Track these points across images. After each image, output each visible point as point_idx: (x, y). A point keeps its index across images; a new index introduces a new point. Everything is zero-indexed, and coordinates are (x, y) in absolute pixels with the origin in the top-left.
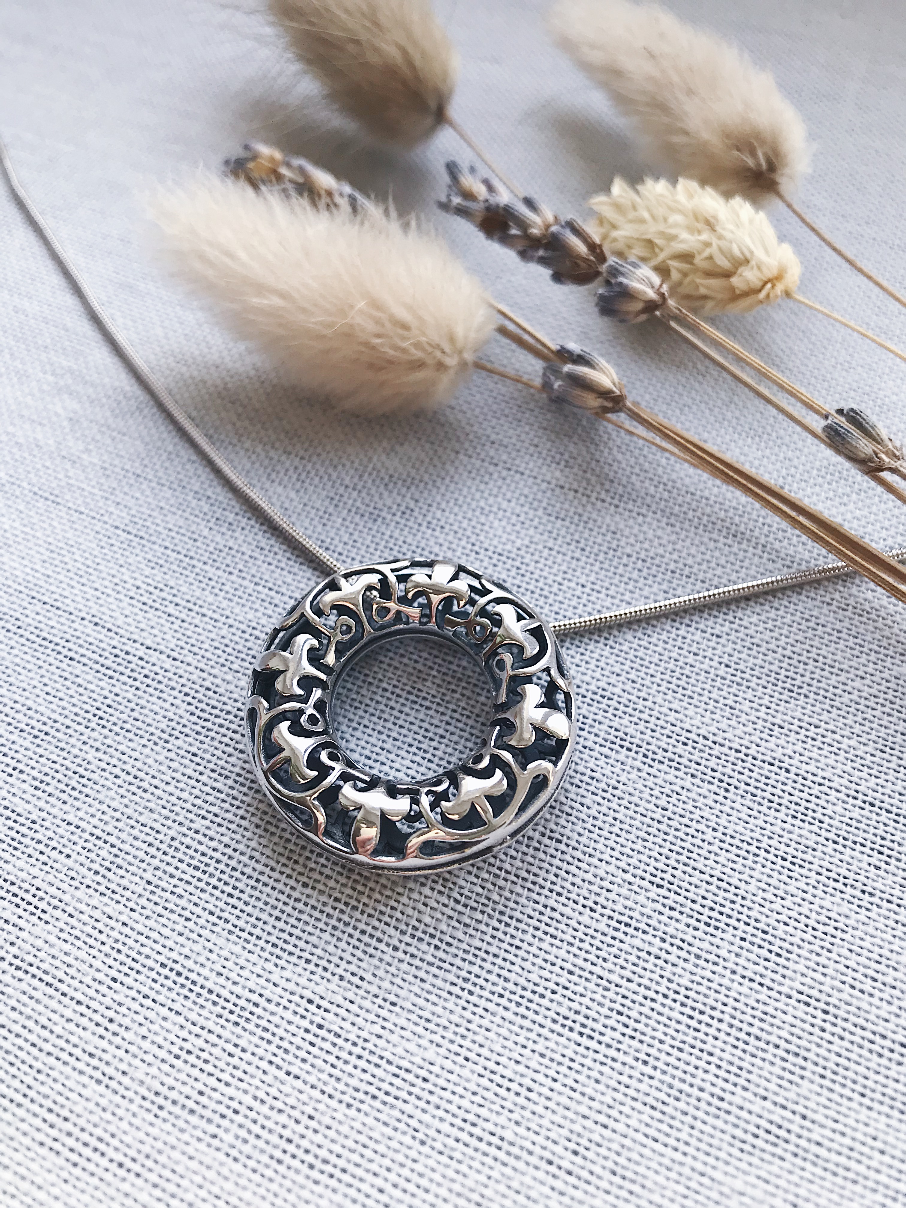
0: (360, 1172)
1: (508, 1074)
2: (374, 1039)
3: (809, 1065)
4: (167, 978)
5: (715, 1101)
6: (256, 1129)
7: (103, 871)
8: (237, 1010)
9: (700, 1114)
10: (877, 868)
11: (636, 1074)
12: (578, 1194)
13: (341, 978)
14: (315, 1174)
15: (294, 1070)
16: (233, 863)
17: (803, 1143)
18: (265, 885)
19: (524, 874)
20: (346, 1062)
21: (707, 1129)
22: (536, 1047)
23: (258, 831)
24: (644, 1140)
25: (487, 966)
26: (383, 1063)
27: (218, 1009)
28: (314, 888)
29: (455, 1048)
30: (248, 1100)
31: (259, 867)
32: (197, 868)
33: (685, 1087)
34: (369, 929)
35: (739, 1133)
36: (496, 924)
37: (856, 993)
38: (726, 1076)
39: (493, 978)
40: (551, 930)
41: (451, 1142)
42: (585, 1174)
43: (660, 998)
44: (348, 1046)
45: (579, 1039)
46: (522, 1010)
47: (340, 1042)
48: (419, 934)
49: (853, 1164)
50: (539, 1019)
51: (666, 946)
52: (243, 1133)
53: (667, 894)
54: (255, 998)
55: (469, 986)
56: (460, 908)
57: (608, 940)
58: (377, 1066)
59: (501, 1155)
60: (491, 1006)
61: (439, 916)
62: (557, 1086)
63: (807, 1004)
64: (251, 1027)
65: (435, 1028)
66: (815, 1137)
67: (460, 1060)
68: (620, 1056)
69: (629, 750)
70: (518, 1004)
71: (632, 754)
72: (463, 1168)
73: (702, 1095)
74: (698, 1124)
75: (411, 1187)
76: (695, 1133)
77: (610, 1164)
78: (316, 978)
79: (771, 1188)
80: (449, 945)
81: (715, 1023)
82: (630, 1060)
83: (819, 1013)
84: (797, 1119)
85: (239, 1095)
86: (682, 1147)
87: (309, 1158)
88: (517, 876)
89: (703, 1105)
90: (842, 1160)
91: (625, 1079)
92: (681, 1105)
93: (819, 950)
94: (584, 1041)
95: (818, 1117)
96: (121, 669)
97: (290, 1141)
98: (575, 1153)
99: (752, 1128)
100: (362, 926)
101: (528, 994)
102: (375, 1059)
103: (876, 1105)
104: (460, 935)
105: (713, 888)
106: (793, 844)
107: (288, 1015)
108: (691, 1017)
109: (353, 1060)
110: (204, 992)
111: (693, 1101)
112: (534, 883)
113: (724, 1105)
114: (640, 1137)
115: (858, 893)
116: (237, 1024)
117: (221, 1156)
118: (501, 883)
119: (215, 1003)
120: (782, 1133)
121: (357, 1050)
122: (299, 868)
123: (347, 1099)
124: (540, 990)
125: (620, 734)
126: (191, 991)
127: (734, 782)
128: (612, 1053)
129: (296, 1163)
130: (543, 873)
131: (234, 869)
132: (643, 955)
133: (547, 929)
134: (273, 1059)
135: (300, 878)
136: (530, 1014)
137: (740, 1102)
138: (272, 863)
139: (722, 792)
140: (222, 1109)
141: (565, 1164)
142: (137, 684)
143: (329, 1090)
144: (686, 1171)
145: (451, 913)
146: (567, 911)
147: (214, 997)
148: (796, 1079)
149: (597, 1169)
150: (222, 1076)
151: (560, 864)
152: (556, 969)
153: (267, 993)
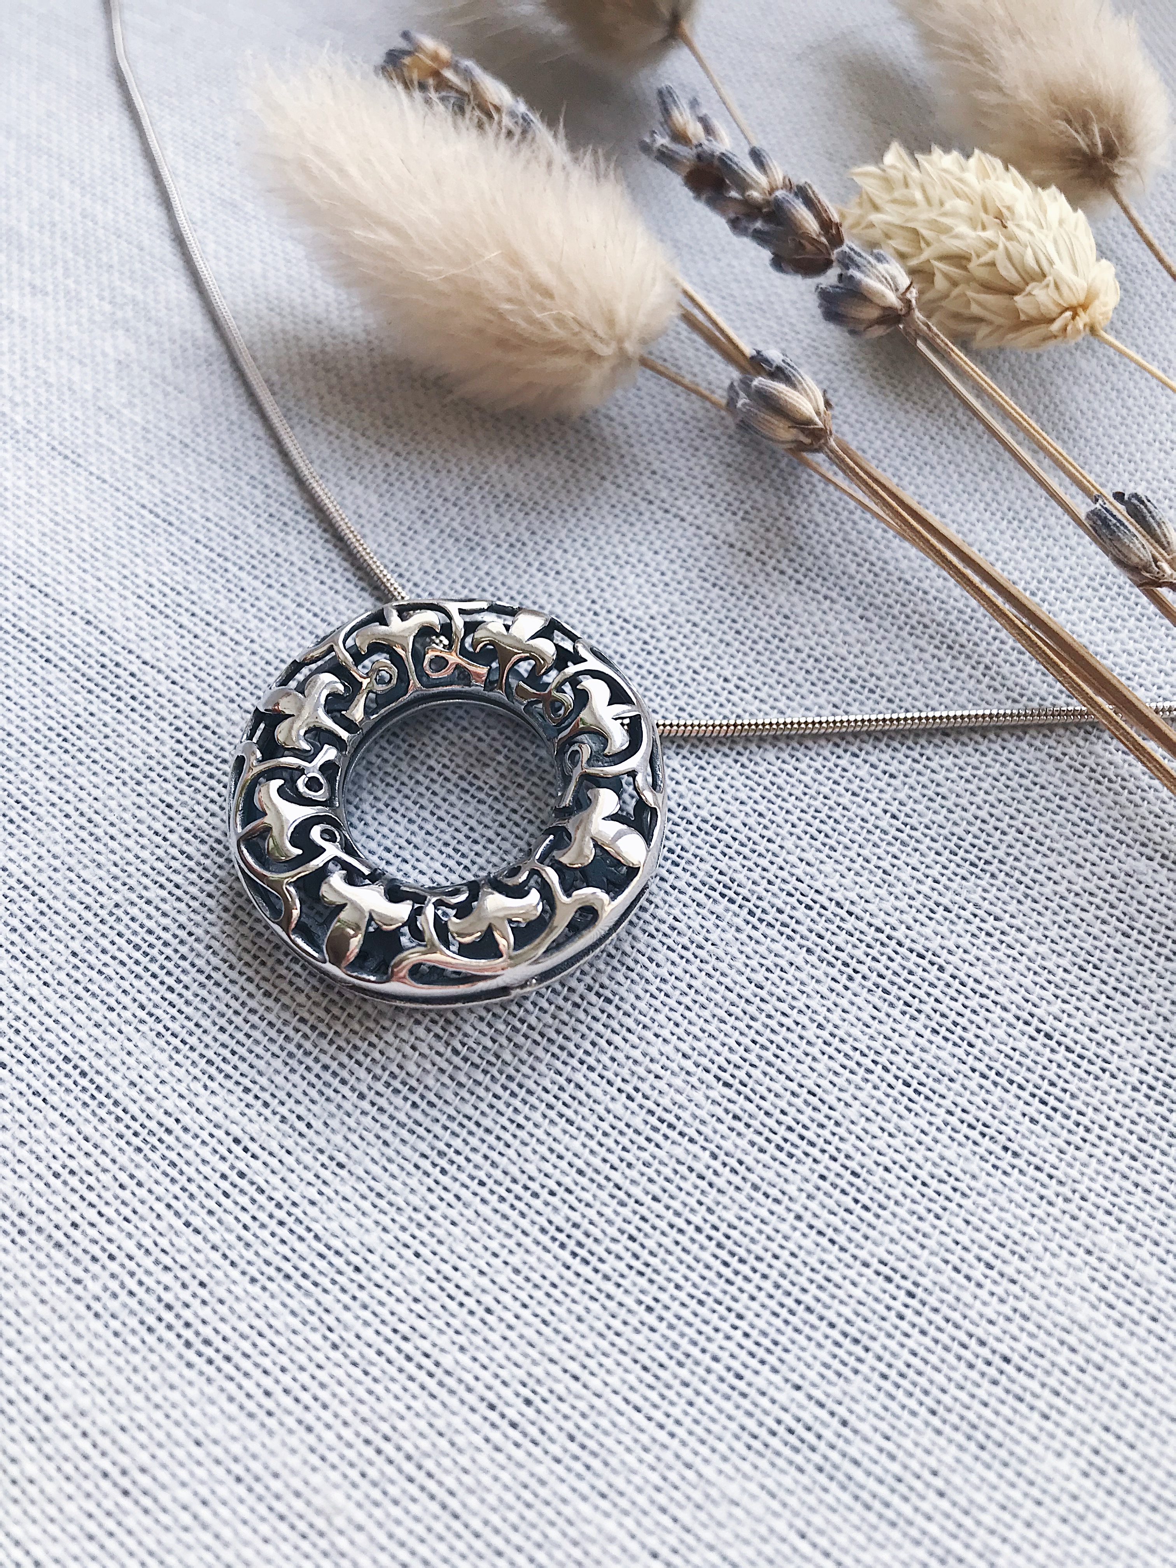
0: (246, 1365)
1: (466, 1284)
2: (304, 1204)
3: (869, 1358)
4: (67, 1075)
5: (730, 1377)
6: (132, 1284)
7: (21, 929)
8: (144, 1133)
9: (706, 1390)
10: (1033, 1121)
11: (634, 1321)
12: (519, 1454)
13: (283, 1119)
14: (190, 1355)
15: (196, 1222)
16: (184, 950)
17: (834, 1456)
18: (217, 984)
19: (552, 1034)
20: (263, 1226)
21: (710, 1410)
22: (511, 1259)
23: (224, 915)
24: (623, 1406)
25: (474, 1142)
26: (309, 1237)
27: (120, 1127)
28: (277, 1000)
29: (405, 1237)
30: (130, 1246)
31: (215, 961)
32: (137, 947)
33: (695, 1352)
34: (334, 1065)
35: (751, 1424)
36: (499, 1091)
37: (960, 1278)
38: (754, 1348)
39: (477, 1158)
40: (569, 1113)
41: (371, 1354)
42: (533, 1431)
43: (690, 1230)
44: (270, 1206)
45: (569, 1260)
46: (504, 1208)
47: (261, 1199)
48: (396, 1084)
49: (895, 1500)
50: (524, 1224)
51: (717, 1165)
52: (114, 1285)
53: (734, 1096)
54: (170, 1122)
55: (443, 1163)
56: (457, 1060)
57: (641, 1141)
58: (301, 1239)
59: (431, 1384)
60: (465, 1194)
61: (428, 1066)
62: (526, 1314)
63: (889, 1279)
64: (155, 1157)
65: (387, 1207)
66: (853, 1451)
67: (408, 1254)
68: (618, 1294)
69: (732, 901)
70: (502, 1199)
71: (735, 907)
72: (379, 1389)
73: (714, 1365)
74: (700, 1401)
75: (306, 1398)
76: (693, 1411)
77: (569, 1426)
78: (251, 1113)
79: (775, 1505)
80: (431, 1104)
81: (756, 1278)
82: (629, 1301)
83: (901, 1295)
84: (835, 1422)
85: (120, 1238)
86: (670, 1424)
87: (188, 1334)
88: (542, 1035)
89: (712, 1379)
90: (883, 1491)
91: (617, 1324)
92: (684, 1373)
93: (923, 1213)
94: (576, 1264)
95: (865, 1428)
96: (105, 683)
97: (169, 1307)
98: (528, 1402)
99: (770, 1422)
100: (325, 1059)
101: (518, 1189)
102: (300, 1230)
103: (947, 1429)
104: (448, 1095)
105: (798, 1102)
106: (924, 1066)
107: (205, 1152)
108: (726, 1264)
109: (273, 1225)
110: (109, 1103)
111: (700, 1371)
112: (562, 1048)
113: (741, 1385)
114: (617, 1401)
115: (997, 1149)
116: (139, 1150)
117: (80, 1307)
118: (519, 1039)
119: (118, 1119)
120: (810, 1437)
121: (281, 1214)
122: (265, 971)
123: (253, 1271)
124: (534, 1186)
125: (726, 880)
126: (93, 1097)
127: (863, 969)
128: (609, 1287)
129: (170, 1336)
130: (576, 1038)
131: (183, 958)
132: (683, 1169)
133: (564, 1110)
134: (173, 1202)
135: (263, 984)
136: (514, 1215)
137: (763, 1385)
138: (233, 959)
139: (844, 980)
140: (95, 1250)
141: (511, 1413)
142: (120, 705)
143: (233, 1255)
144: (668, 1456)
145: (444, 1065)
146: (597, 1092)
147: (119, 1111)
148: (846, 1371)
149: (551, 1429)
150: (105, 1210)
151: (602, 1030)
152: (563, 1164)
153: (186, 1120)
